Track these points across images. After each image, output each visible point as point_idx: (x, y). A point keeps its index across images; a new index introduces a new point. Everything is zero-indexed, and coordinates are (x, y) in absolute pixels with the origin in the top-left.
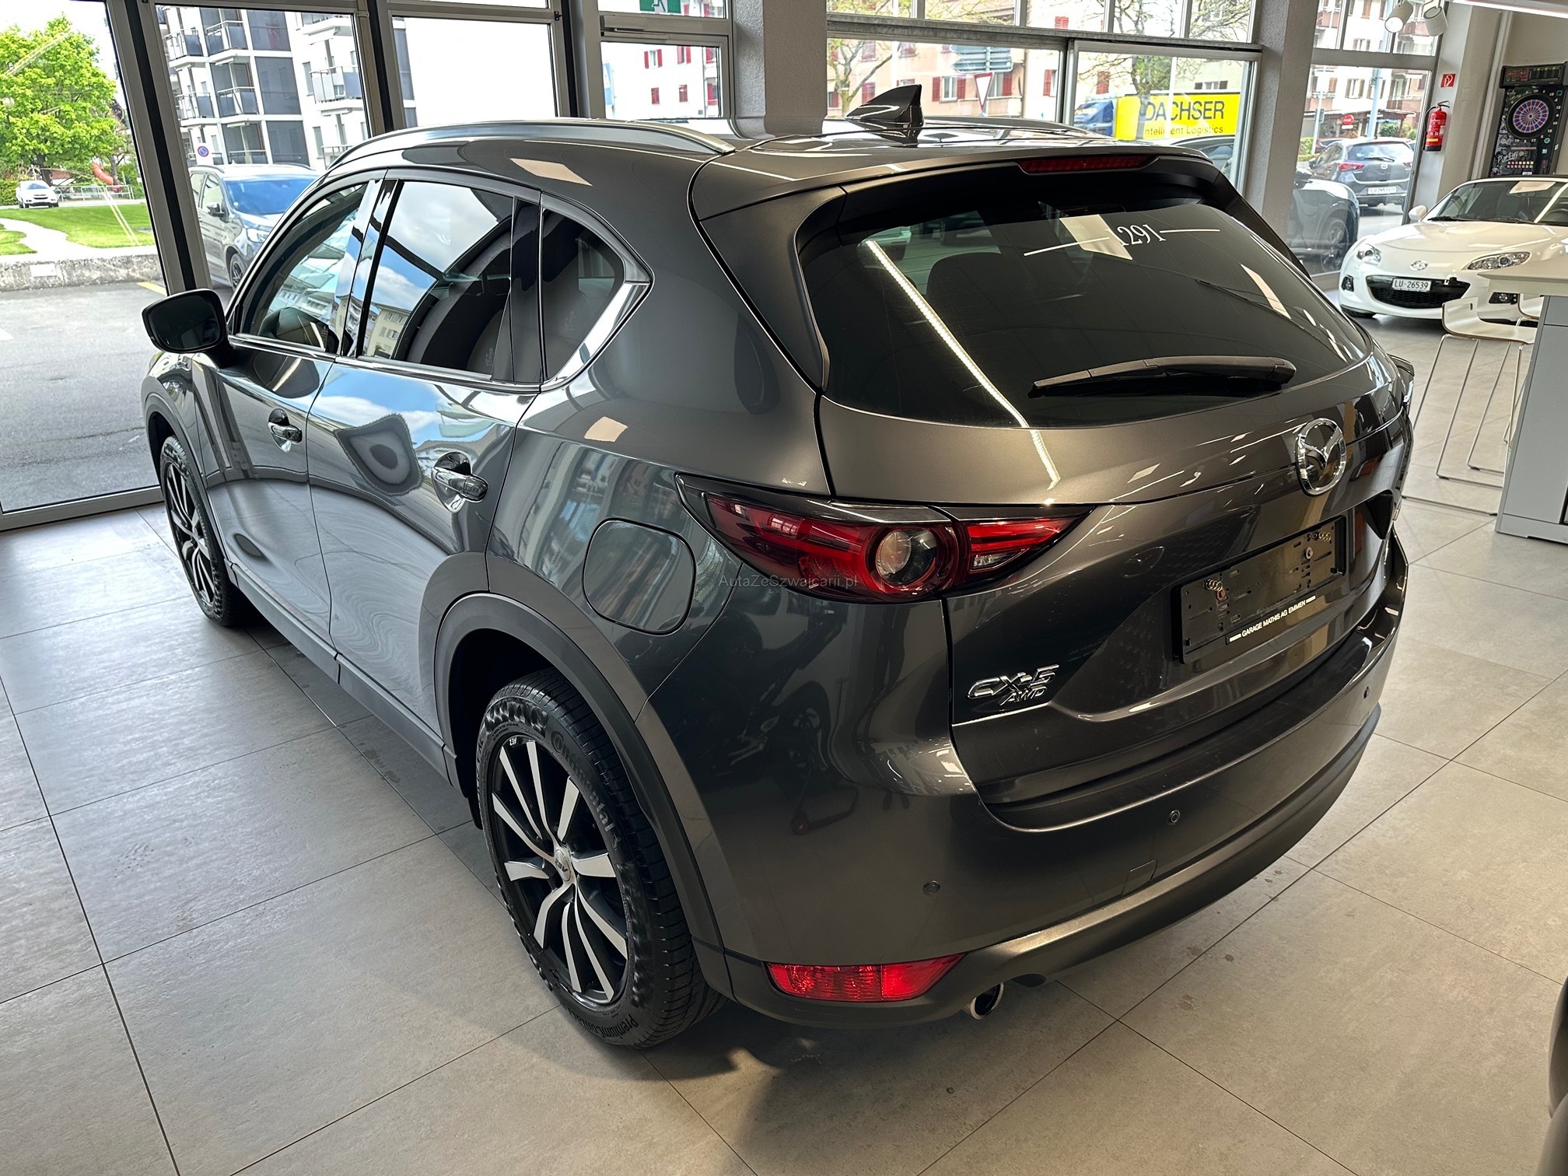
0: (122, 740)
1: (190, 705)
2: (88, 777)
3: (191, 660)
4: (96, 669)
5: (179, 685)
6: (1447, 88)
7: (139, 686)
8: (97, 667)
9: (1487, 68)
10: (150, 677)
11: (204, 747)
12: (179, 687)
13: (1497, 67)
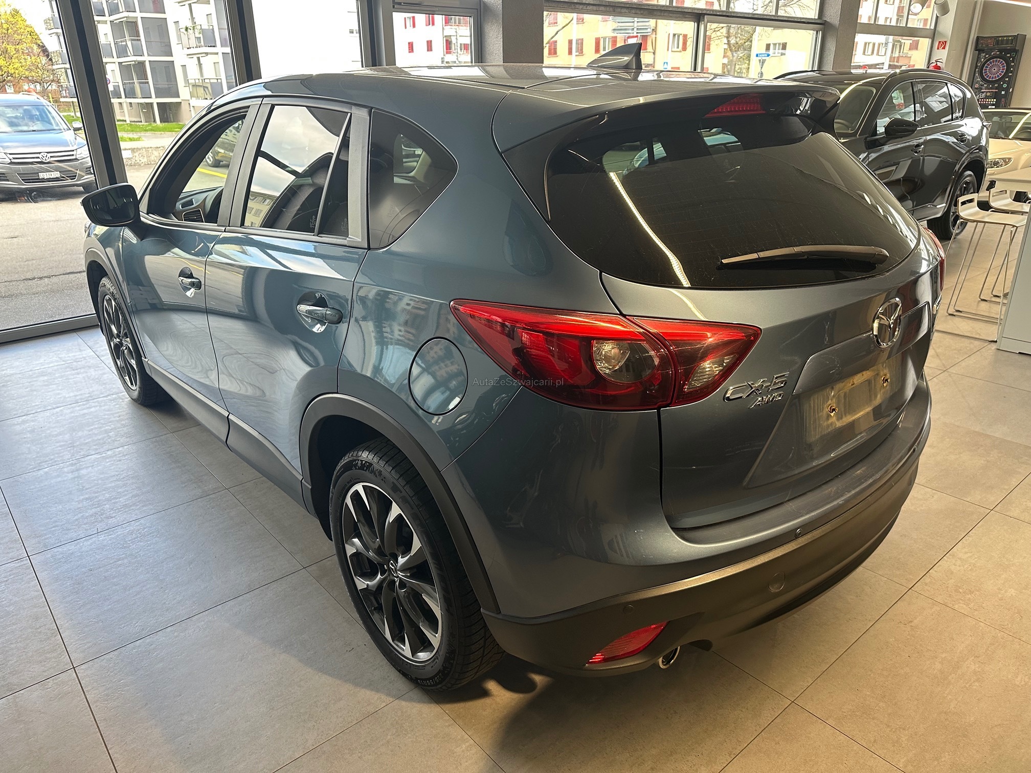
0: (77, 500)
1: (123, 474)
2: (54, 527)
3: (121, 441)
4: (54, 447)
5: (114, 458)
6: (941, 50)
7: (86, 459)
8: (55, 445)
9: (966, 37)
10: (93, 453)
11: (134, 504)
12: (115, 460)
13: (973, 37)
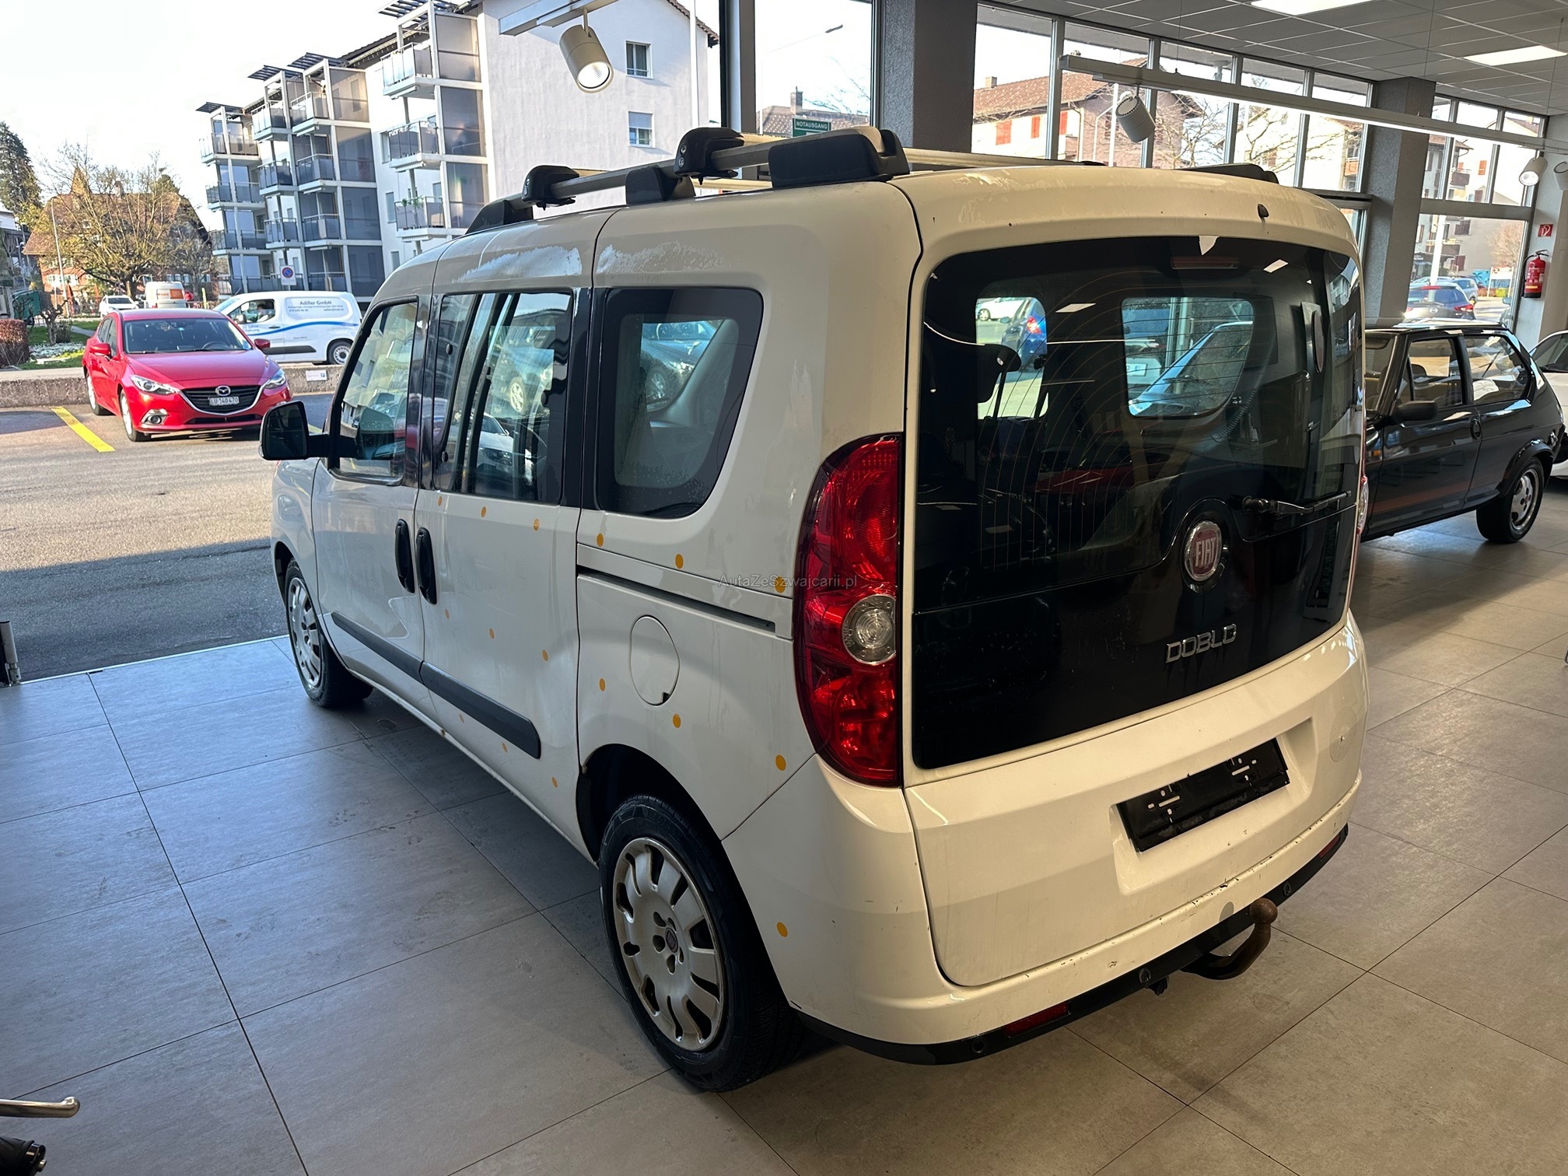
4: (260, 829)
6: (1544, 238)
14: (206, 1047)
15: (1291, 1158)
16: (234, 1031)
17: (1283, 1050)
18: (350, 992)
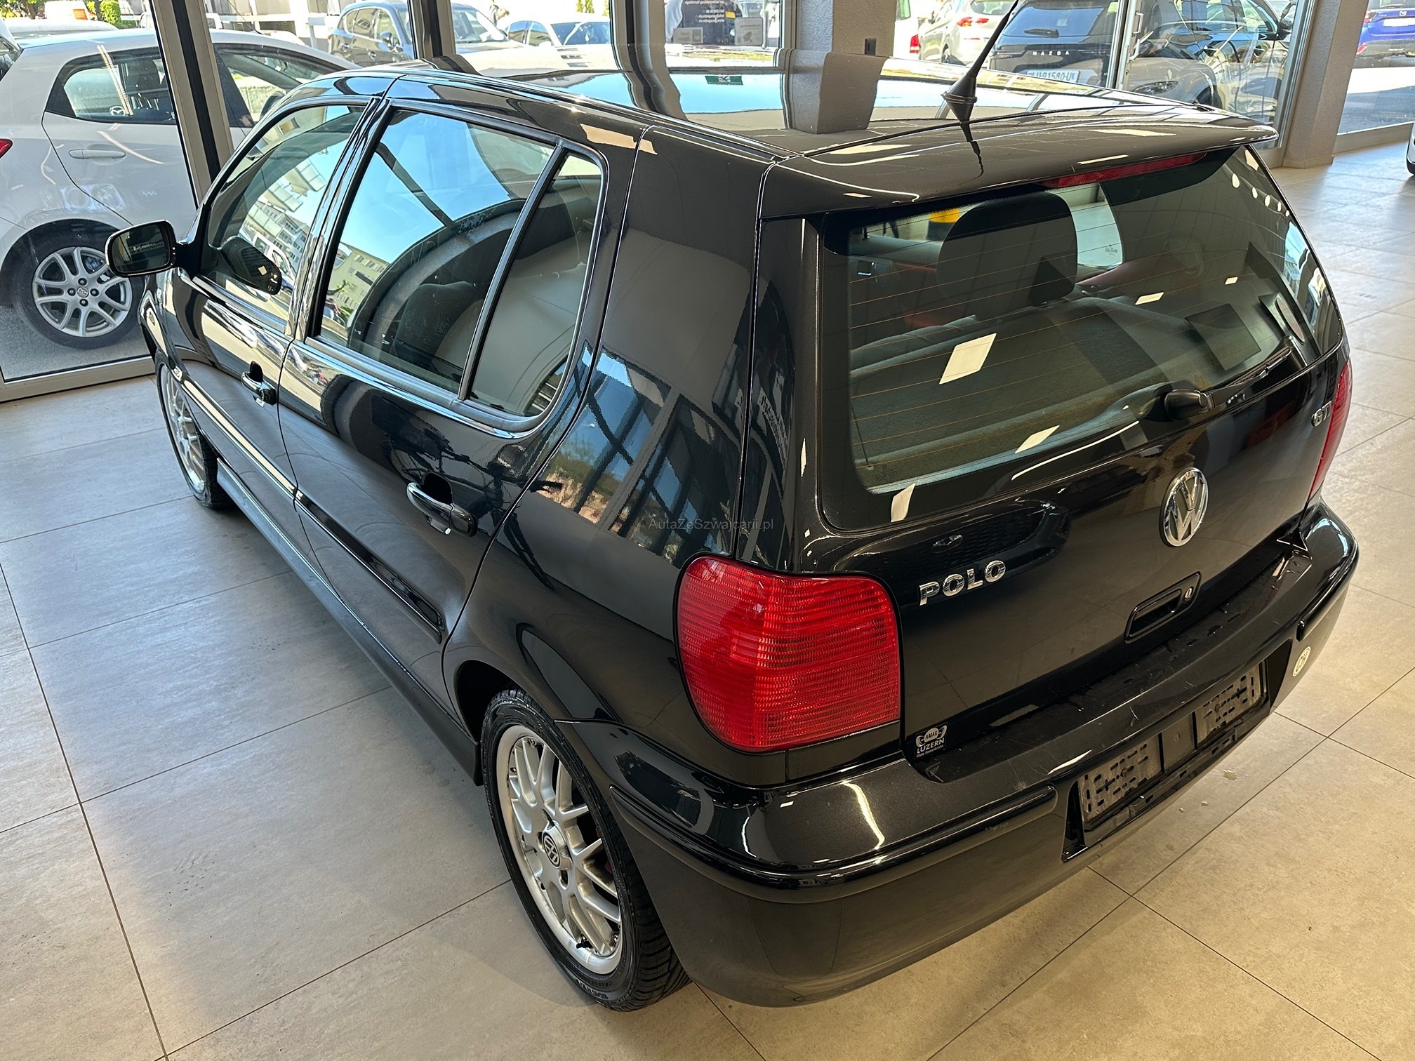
14: (41, 836)
15: (1249, 959)
16: (75, 817)
17: (1236, 829)
18: (205, 771)
